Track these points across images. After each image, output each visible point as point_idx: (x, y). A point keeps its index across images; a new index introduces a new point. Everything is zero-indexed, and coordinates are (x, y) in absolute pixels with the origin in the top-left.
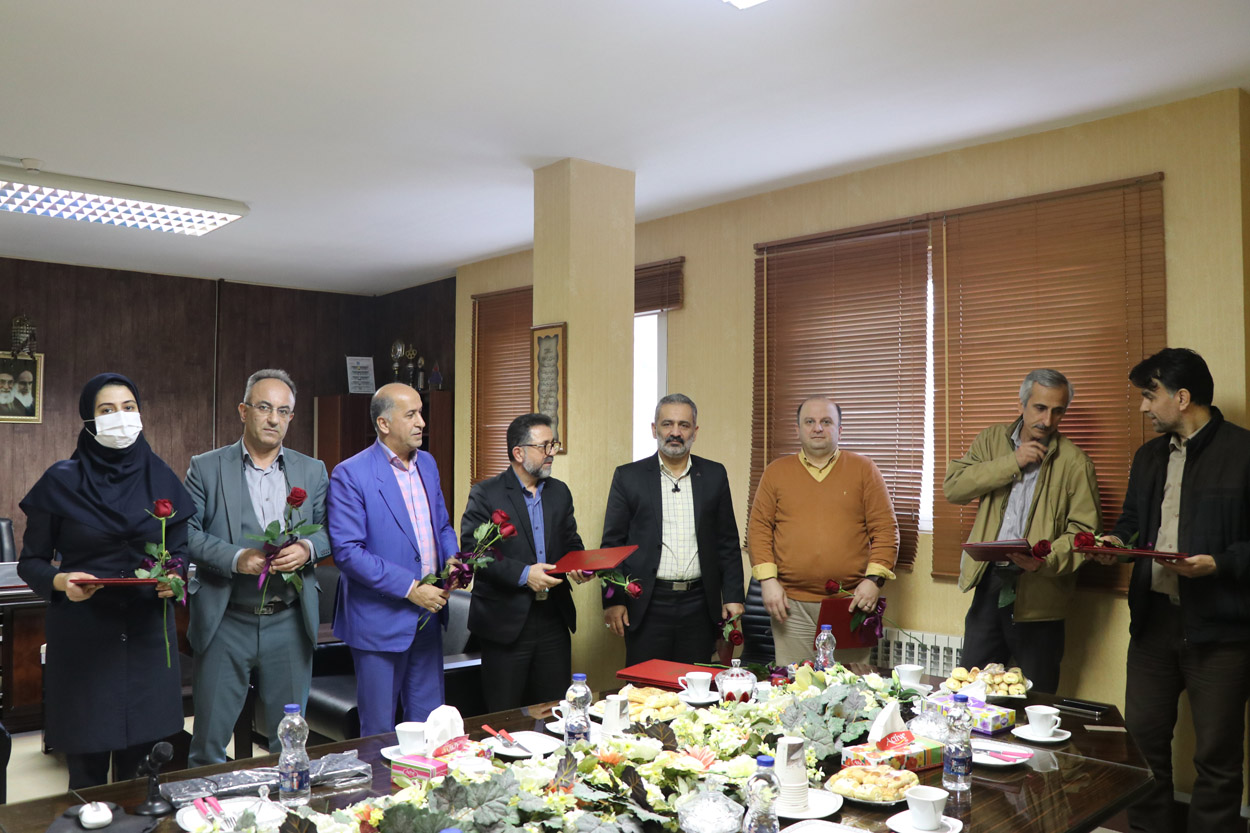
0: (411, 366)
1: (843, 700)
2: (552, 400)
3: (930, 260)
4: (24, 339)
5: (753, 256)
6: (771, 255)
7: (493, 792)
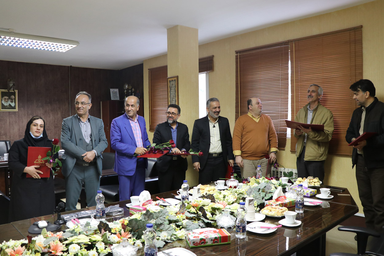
0: (130, 91)
1: (265, 187)
2: (174, 100)
3: (289, 55)
4: (11, 86)
5: (235, 55)
6: (240, 54)
7: (161, 214)
